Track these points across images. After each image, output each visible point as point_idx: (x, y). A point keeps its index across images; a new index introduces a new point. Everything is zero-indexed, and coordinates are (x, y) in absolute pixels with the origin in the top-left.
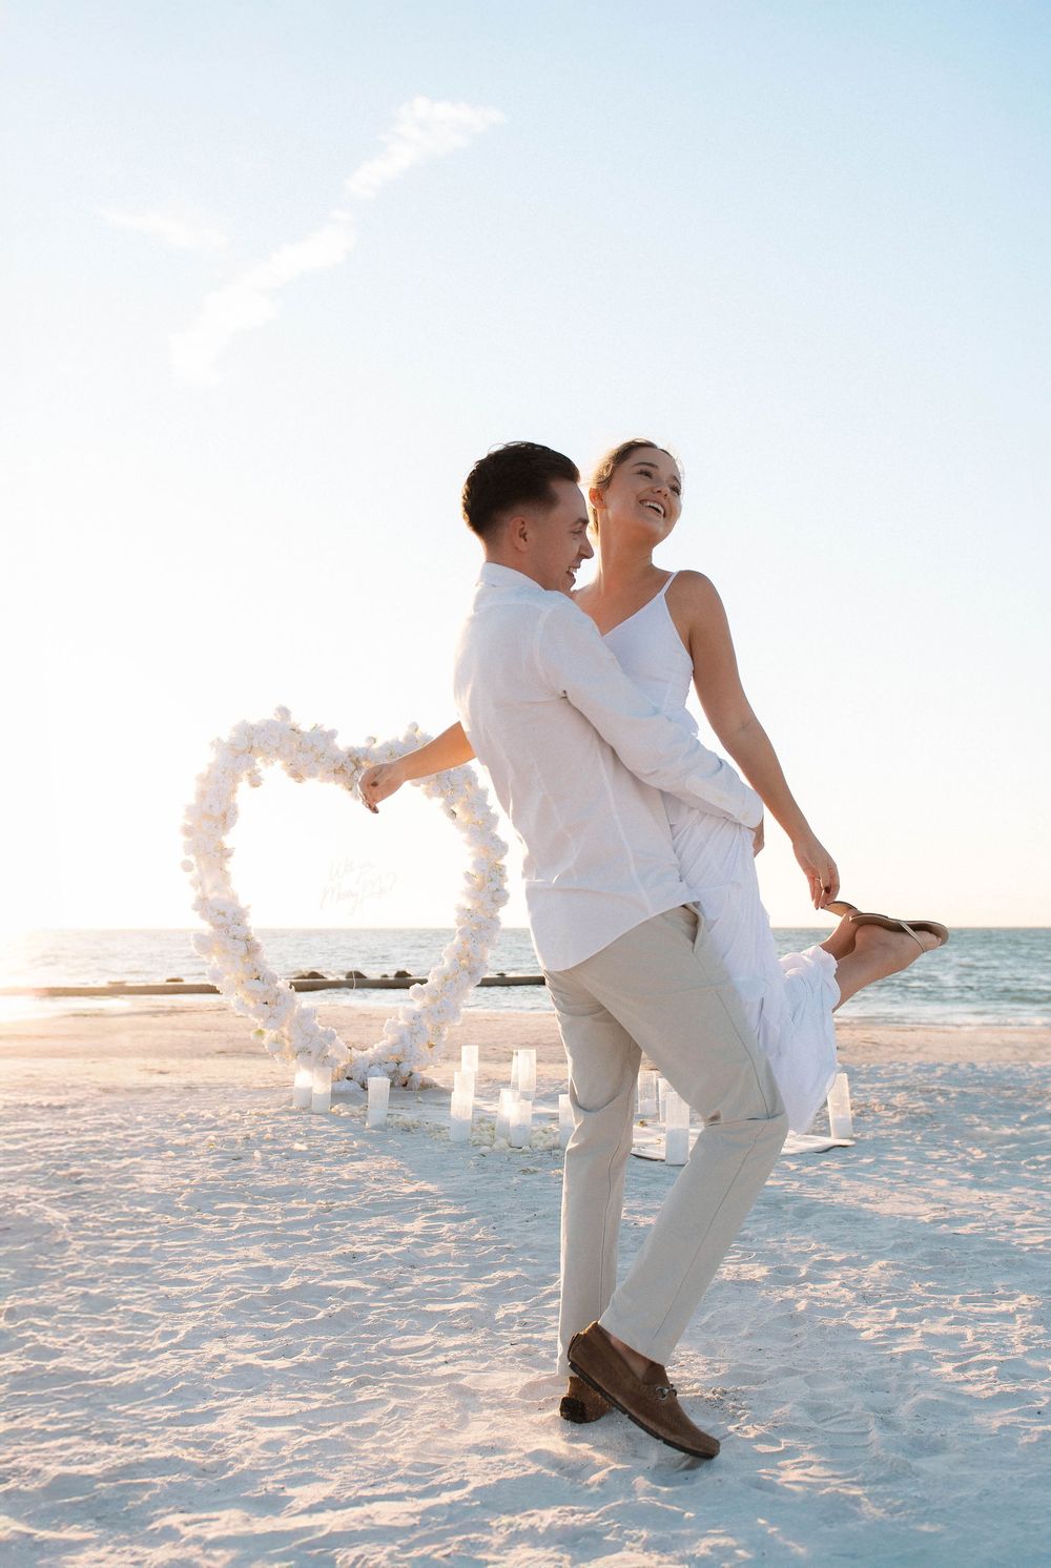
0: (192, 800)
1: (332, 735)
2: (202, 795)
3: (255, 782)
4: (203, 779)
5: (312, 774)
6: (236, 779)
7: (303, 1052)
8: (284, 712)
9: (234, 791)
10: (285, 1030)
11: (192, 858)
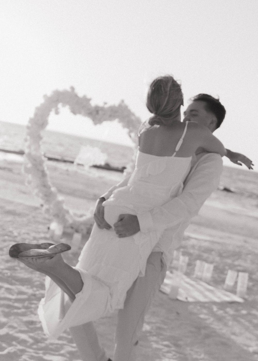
0: (32, 116)
1: (89, 100)
2: (36, 115)
3: (57, 113)
4: (38, 109)
5: (80, 113)
6: (50, 111)
7: (57, 216)
8: (73, 88)
9: (48, 115)
10: (52, 206)
11: (28, 138)
